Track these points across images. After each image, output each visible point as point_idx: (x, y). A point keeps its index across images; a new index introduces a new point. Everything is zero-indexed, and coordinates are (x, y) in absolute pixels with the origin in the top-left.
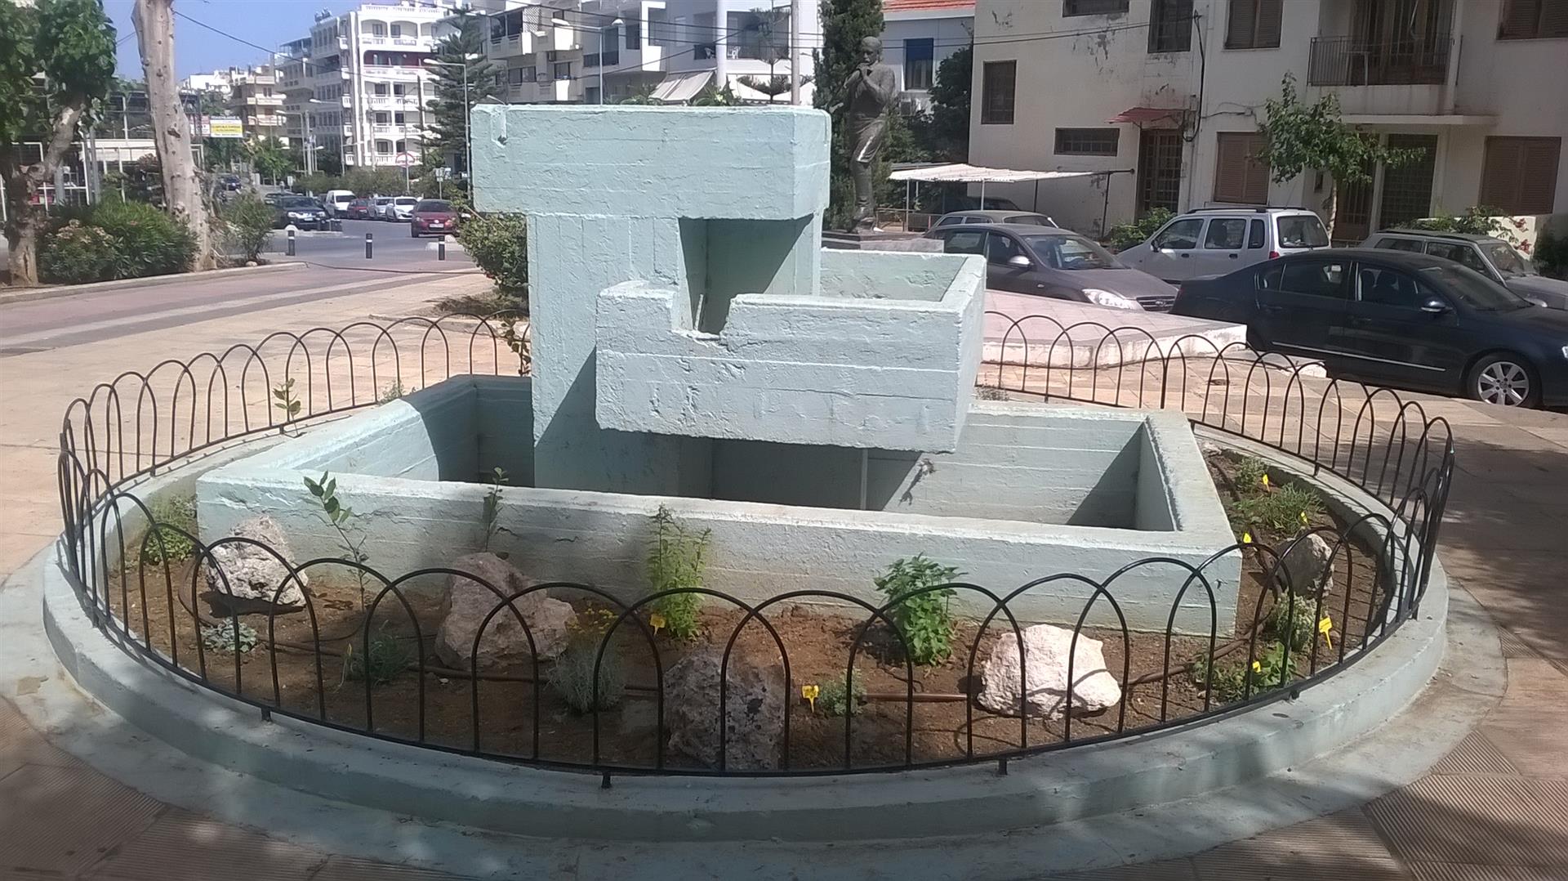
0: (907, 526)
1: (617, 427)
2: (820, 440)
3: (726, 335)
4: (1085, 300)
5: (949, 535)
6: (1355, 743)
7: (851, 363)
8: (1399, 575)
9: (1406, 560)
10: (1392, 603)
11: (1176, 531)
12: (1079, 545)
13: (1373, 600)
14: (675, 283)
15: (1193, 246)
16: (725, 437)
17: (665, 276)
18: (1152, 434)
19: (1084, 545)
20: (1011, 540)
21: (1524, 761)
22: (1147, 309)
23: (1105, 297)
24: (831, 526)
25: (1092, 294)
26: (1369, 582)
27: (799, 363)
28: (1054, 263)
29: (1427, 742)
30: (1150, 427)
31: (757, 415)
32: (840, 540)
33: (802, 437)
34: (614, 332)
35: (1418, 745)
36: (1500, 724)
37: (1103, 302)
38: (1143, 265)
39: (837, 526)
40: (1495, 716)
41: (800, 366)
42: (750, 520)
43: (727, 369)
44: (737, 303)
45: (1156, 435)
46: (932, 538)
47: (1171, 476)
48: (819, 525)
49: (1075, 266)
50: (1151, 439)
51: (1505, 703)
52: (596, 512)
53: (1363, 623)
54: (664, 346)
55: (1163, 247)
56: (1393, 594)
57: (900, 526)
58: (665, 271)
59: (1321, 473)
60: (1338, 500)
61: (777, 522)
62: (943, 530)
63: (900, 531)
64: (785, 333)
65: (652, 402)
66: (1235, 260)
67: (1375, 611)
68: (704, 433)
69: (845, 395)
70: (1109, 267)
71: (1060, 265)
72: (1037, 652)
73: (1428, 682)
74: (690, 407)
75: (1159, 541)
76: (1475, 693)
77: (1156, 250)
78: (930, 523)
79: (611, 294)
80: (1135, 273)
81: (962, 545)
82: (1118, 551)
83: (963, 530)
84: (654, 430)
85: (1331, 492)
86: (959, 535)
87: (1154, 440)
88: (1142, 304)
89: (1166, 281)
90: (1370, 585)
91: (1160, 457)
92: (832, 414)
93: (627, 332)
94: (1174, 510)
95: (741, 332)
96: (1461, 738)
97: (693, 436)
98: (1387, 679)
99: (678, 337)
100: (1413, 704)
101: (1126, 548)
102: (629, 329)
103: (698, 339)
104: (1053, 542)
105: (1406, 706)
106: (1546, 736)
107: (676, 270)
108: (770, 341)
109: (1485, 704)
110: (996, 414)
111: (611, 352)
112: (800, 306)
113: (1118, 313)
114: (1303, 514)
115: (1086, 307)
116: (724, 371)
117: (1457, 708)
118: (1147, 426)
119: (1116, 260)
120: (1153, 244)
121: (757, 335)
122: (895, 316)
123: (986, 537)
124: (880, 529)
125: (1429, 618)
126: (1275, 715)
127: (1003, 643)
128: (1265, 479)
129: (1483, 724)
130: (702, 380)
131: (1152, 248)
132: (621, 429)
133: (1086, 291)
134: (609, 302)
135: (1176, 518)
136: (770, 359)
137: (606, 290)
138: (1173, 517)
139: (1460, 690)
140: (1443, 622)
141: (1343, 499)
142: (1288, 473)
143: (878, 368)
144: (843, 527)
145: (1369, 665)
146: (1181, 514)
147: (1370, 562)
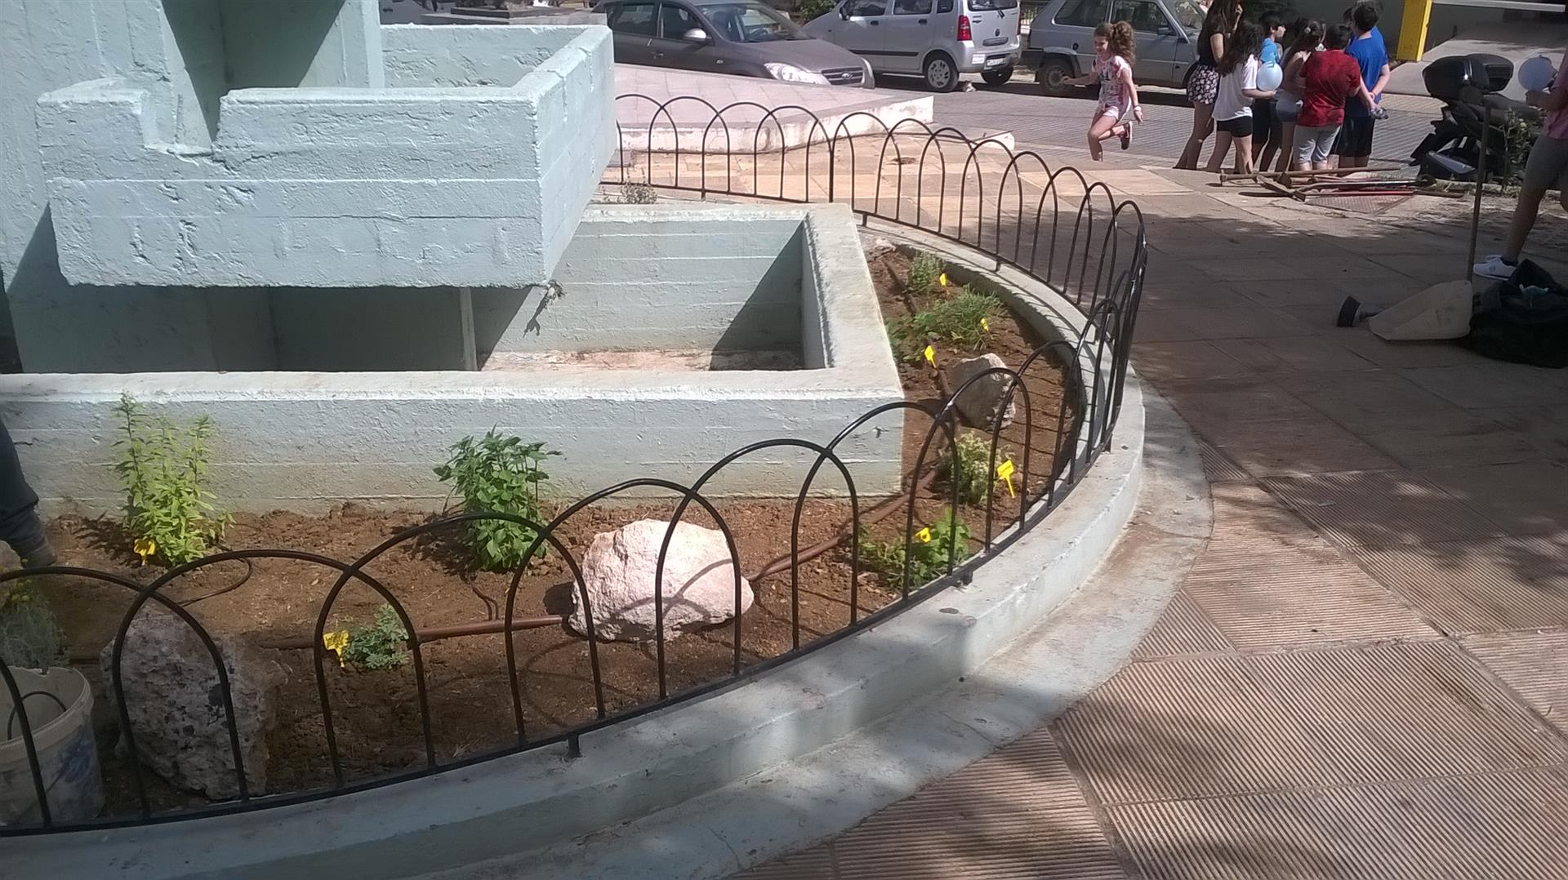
0: (479, 390)
1: (93, 282)
2: (368, 280)
3: (220, 147)
4: (768, 75)
5: (536, 397)
6: (1042, 626)
7: (396, 177)
8: (1090, 392)
9: (1098, 373)
10: (1082, 431)
11: (828, 369)
12: (703, 399)
13: (1061, 427)
14: (165, 79)
15: (881, 12)
16: (242, 285)
17: (150, 71)
18: (811, 235)
19: (709, 398)
20: (616, 397)
21: (1239, 629)
22: (833, 83)
23: (790, 71)
24: (378, 397)
25: (774, 68)
26: (1056, 401)
27: (326, 181)
28: (734, 36)
29: (1125, 615)
30: (809, 226)
31: (279, 253)
32: (395, 415)
33: (345, 278)
34: (66, 152)
35: (1117, 621)
36: (1211, 578)
37: (786, 77)
38: (832, 35)
39: (388, 397)
40: (1203, 567)
41: (327, 184)
42: (269, 398)
43: (229, 194)
44: (229, 103)
45: (814, 238)
46: (514, 403)
47: (826, 290)
48: (362, 397)
49: (758, 38)
50: (809, 242)
51: (1214, 545)
52: (58, 404)
53: (1050, 457)
54: (139, 169)
55: (851, 14)
56: (1083, 420)
57: (472, 390)
58: (149, 63)
59: (1003, 267)
60: (1022, 300)
61: (306, 398)
62: (528, 391)
63: (470, 397)
64: (302, 141)
65: (134, 245)
66: (924, 26)
67: (1064, 439)
68: (211, 281)
69: (392, 219)
70: (791, 38)
71: (742, 37)
72: (638, 558)
73: (1125, 526)
74: (187, 248)
75: (802, 386)
76: (1178, 536)
77: (844, 18)
78: (511, 383)
79: (53, 100)
80: (820, 44)
81: (553, 408)
82: (752, 402)
83: (555, 390)
84: (143, 281)
85: (1015, 290)
86: (549, 396)
87: (812, 244)
88: (828, 77)
89: (851, 51)
90: (1057, 405)
91: (817, 266)
92: (379, 246)
93: (83, 151)
94: (827, 337)
95: (241, 142)
96: (1166, 604)
97: (199, 285)
98: (1078, 541)
99: (155, 153)
100: (1109, 559)
101: (762, 397)
102: (86, 146)
103: (183, 156)
104: (670, 397)
105: (1102, 563)
106: (1261, 589)
107: (163, 61)
108: (282, 153)
109: (1190, 550)
110: (630, 221)
111: (68, 181)
112: (317, 102)
113: (800, 88)
114: (983, 321)
115: (767, 84)
116: (225, 197)
117: (1159, 560)
118: (806, 226)
119: (800, 30)
120: (841, 12)
121: (263, 145)
122: (447, 110)
123: (583, 396)
124: (446, 397)
125: (1125, 448)
126: (942, 611)
127: (596, 548)
128: (943, 279)
129: (1191, 579)
130: (197, 210)
131: (840, 15)
132: (98, 284)
133: (768, 65)
134: (51, 111)
135: (828, 348)
136: (285, 176)
137: (46, 94)
138: (824, 346)
139: (1162, 534)
140: (1139, 451)
141: (1027, 299)
142: (967, 269)
143: (434, 182)
144: (396, 397)
145: (1057, 523)
146: (834, 344)
147: (1057, 375)
